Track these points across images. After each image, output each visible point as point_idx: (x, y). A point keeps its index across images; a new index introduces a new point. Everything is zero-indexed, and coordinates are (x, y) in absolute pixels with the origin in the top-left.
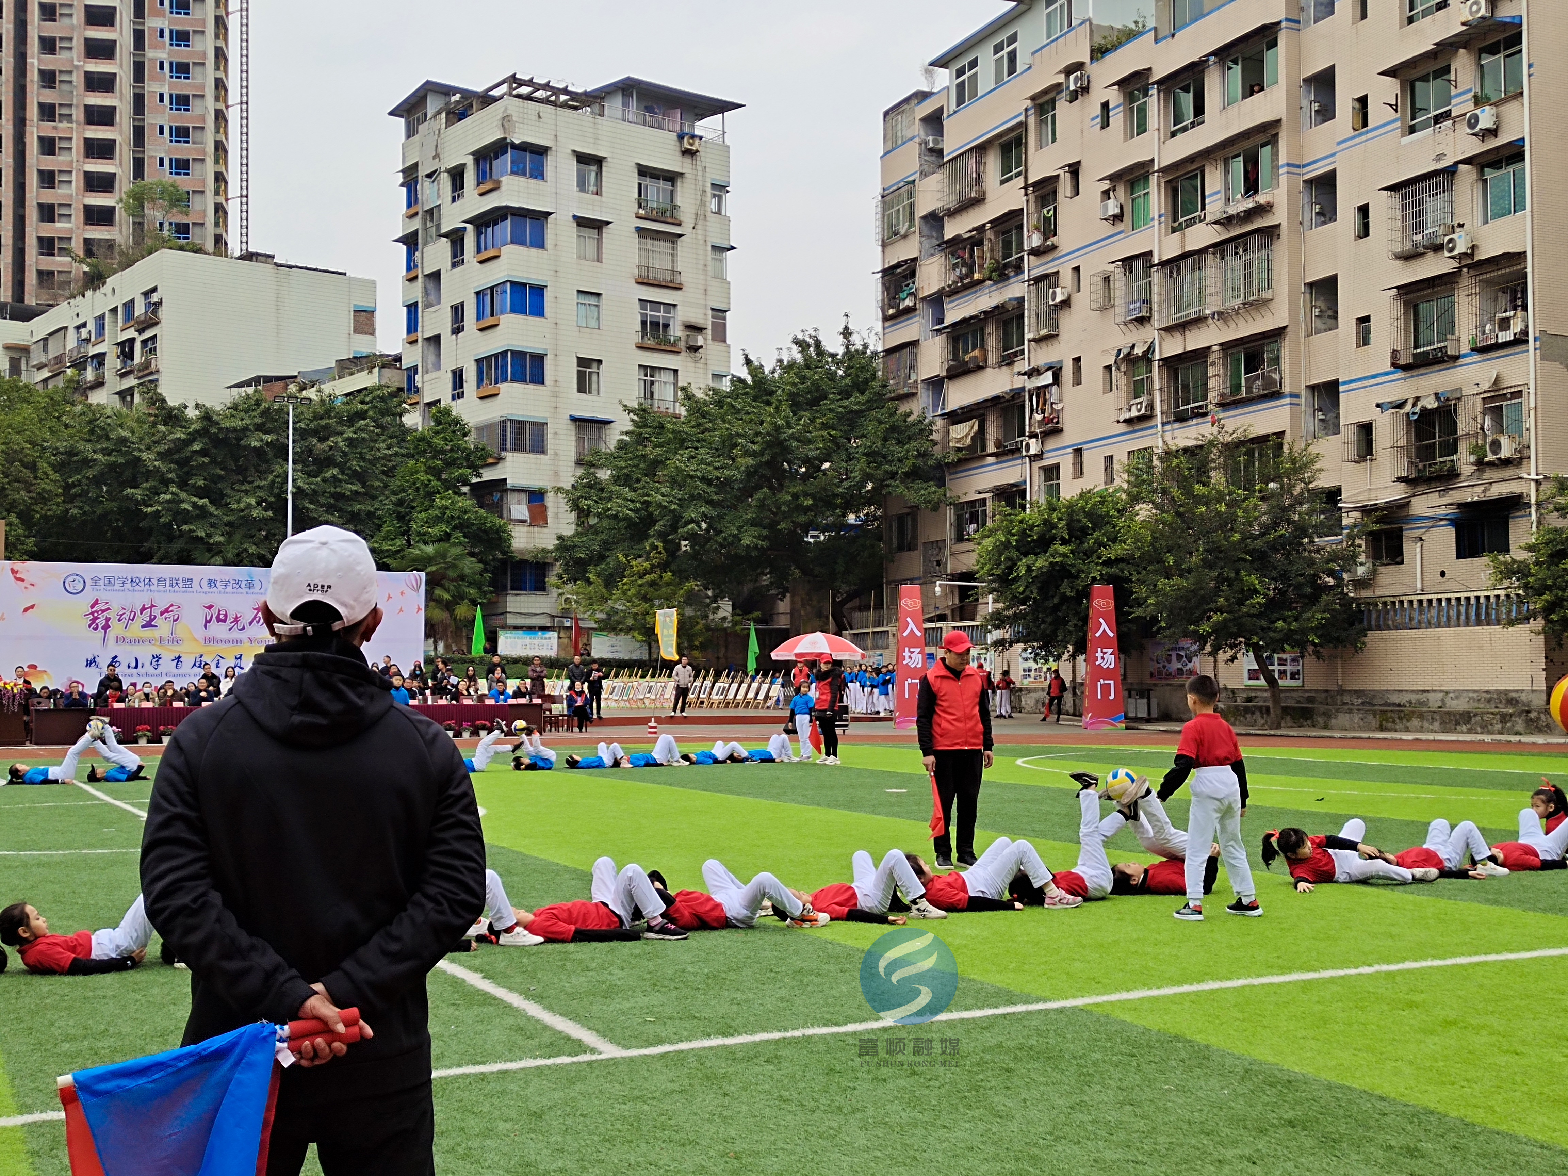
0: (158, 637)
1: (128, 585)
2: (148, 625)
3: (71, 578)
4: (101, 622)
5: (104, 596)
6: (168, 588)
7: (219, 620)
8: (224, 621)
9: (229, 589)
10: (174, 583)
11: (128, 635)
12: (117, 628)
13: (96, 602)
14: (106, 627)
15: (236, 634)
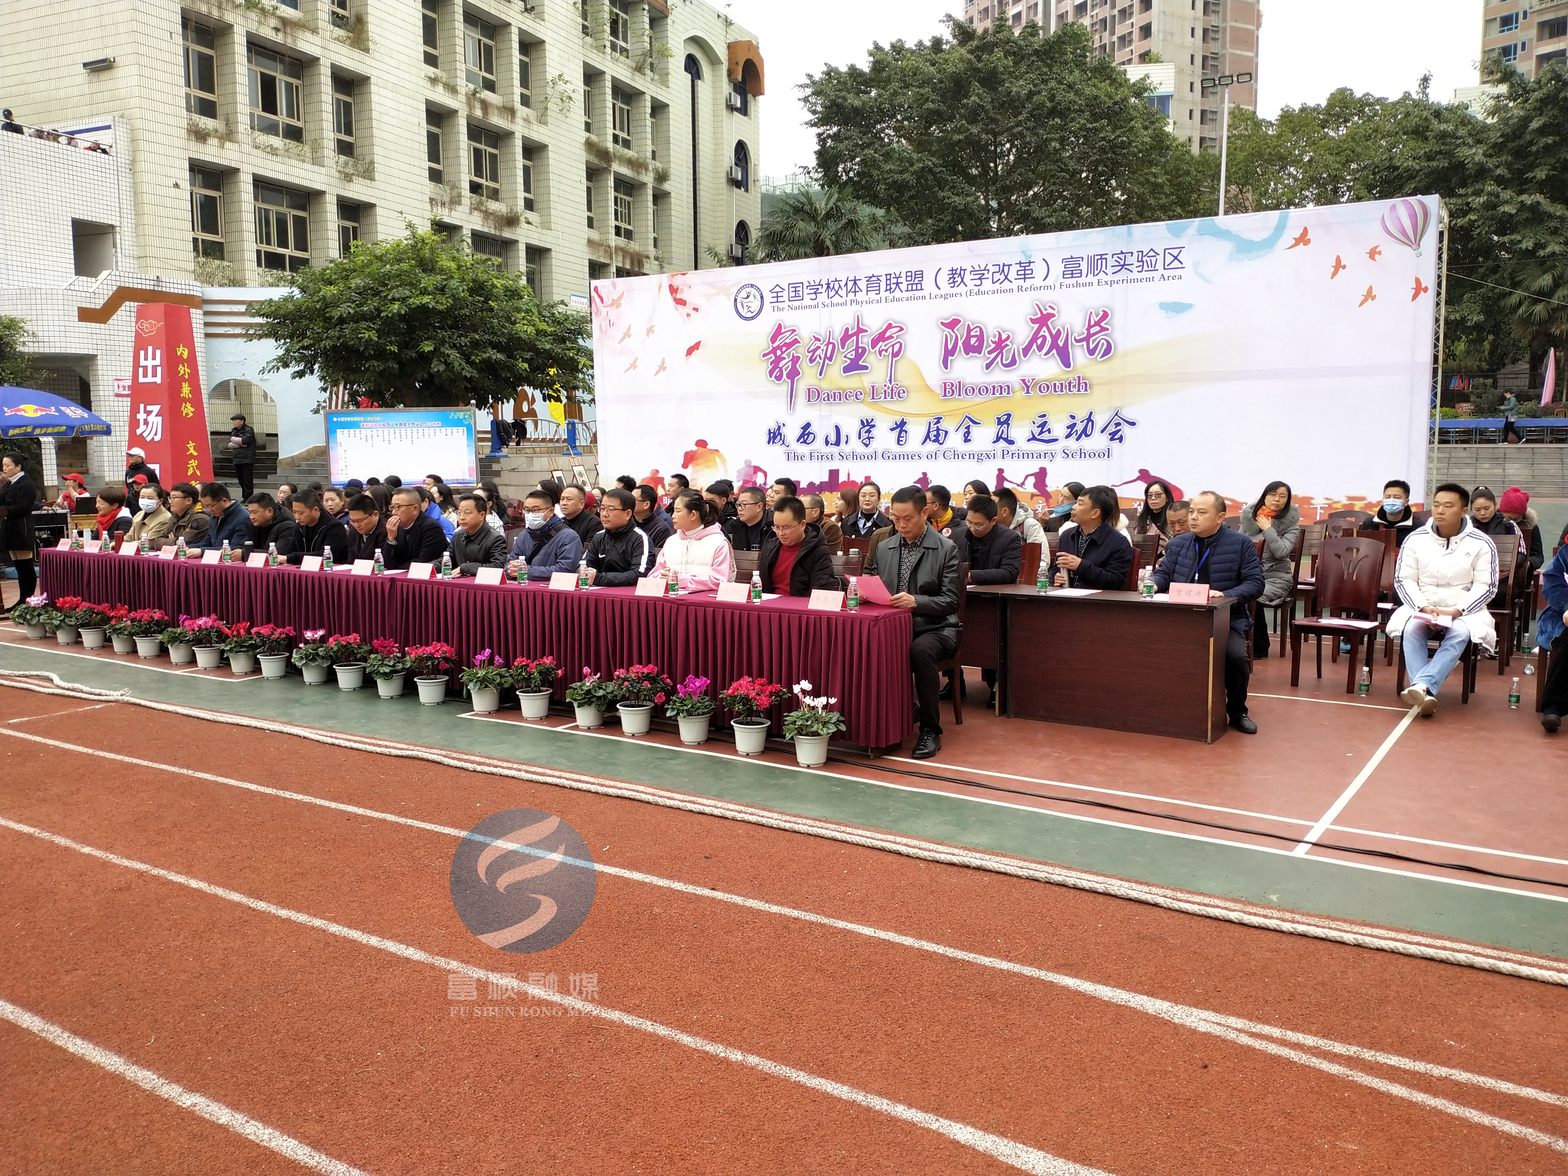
0: (868, 386)
1: (823, 297)
2: (854, 366)
3: (743, 294)
4: (786, 364)
5: (789, 318)
6: (884, 294)
7: (969, 349)
8: (978, 350)
9: (987, 285)
10: (893, 282)
11: (825, 385)
12: (808, 376)
13: (778, 332)
14: (794, 374)
15: (999, 376)
